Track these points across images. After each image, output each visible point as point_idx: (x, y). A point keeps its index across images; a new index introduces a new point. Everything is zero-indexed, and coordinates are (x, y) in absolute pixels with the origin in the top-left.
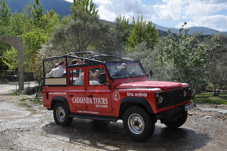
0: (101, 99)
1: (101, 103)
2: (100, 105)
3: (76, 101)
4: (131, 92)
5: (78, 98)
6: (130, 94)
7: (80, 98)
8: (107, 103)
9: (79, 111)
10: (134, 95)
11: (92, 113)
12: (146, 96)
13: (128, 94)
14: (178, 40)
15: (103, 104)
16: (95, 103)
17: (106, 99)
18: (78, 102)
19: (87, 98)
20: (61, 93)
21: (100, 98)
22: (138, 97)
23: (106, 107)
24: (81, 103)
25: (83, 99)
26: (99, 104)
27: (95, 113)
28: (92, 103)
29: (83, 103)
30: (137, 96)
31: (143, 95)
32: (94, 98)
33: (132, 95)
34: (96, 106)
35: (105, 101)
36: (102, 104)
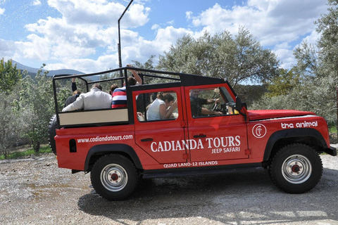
0: (224, 139)
1: (225, 144)
2: (223, 148)
3: (162, 147)
4: (288, 122)
5: (165, 142)
6: (286, 125)
7: (173, 142)
8: (238, 143)
9: (166, 166)
10: (295, 125)
11: (202, 164)
12: (316, 125)
13: (282, 125)
14: (36, 83)
15: (230, 145)
16: (210, 147)
17: (238, 138)
18: (166, 150)
19: (191, 141)
20: (116, 138)
21: (222, 138)
22: (303, 128)
23: (238, 149)
24: (173, 149)
25: (181, 143)
26: (221, 147)
27: (211, 163)
28: (202, 147)
29: (180, 149)
30: (300, 126)
31: (312, 124)
32: (209, 139)
33: (291, 126)
34: (214, 151)
35: (235, 142)
36: (228, 147)
